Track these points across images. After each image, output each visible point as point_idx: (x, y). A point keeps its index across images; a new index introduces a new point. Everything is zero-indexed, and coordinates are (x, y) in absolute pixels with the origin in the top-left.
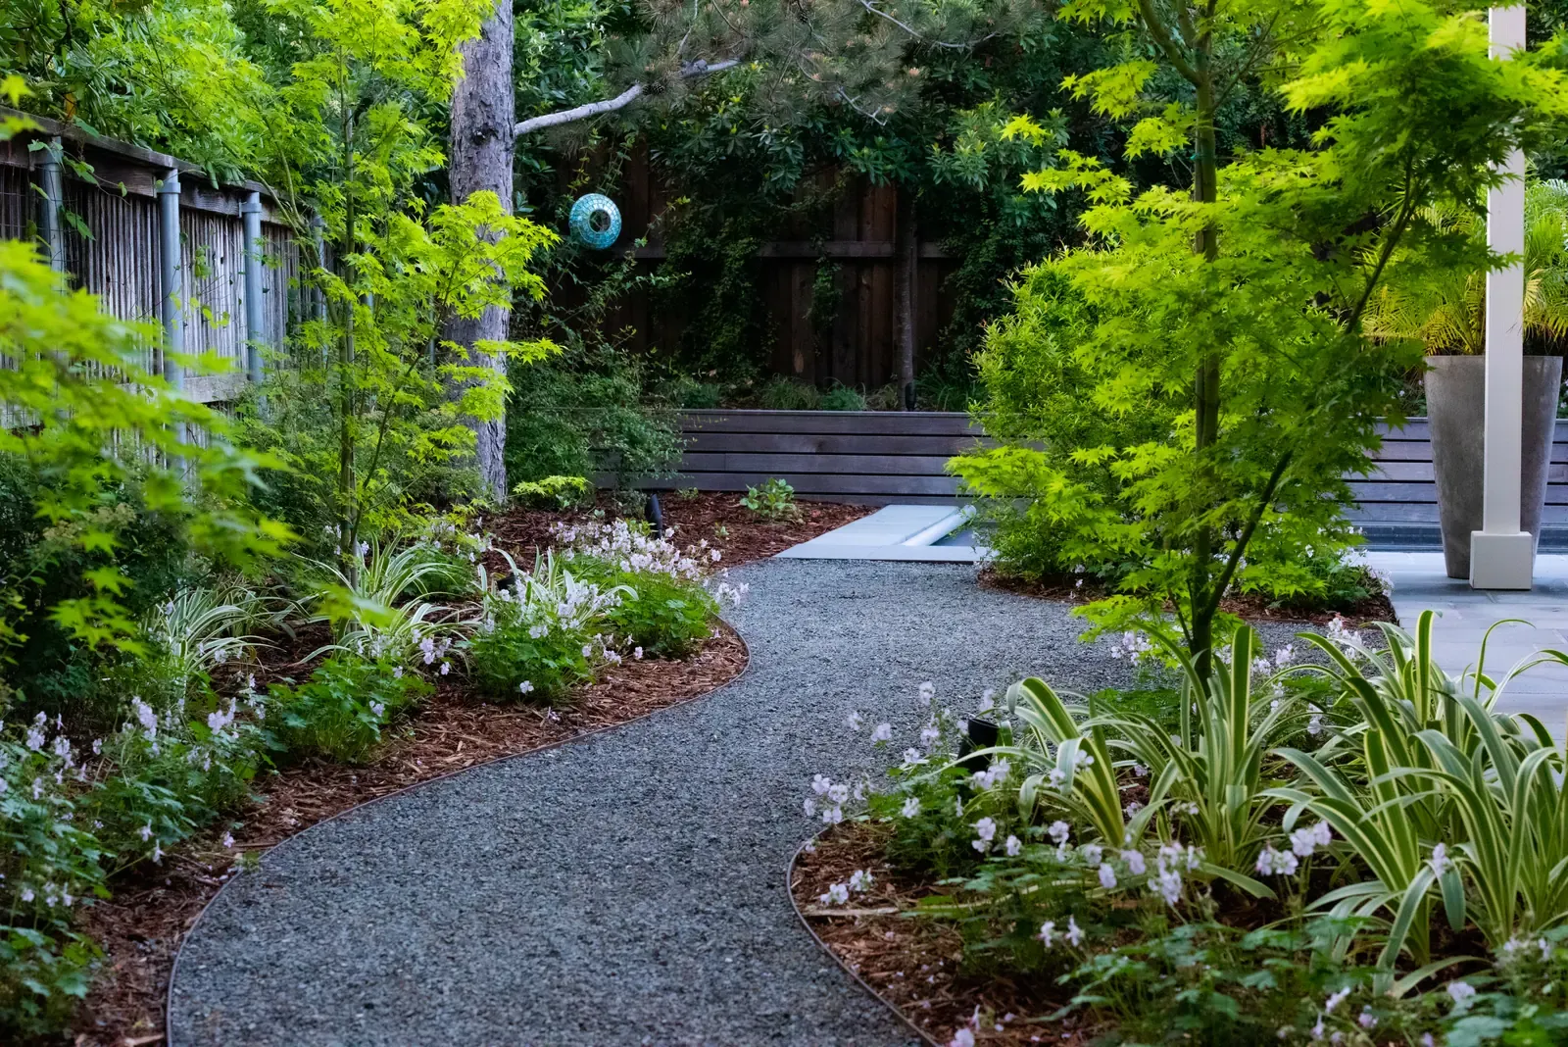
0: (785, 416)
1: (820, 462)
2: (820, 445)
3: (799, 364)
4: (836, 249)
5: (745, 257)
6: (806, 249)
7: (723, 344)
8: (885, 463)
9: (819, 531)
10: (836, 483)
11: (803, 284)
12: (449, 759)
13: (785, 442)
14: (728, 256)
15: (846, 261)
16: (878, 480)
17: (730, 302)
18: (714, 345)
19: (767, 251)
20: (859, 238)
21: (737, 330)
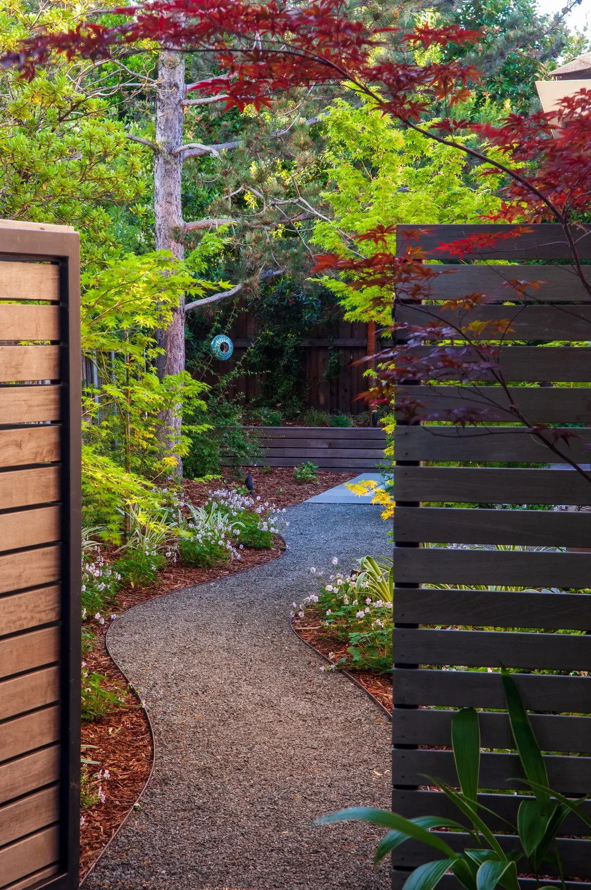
0: (315, 429)
1: (330, 452)
2: (330, 444)
3: (322, 400)
4: (339, 343)
5: (295, 347)
6: (325, 343)
7: (284, 390)
8: (362, 453)
9: (328, 487)
10: (338, 463)
11: (324, 360)
12: (176, 586)
13: (313, 443)
14: (285, 346)
15: (345, 348)
16: (358, 461)
17: (287, 368)
18: (279, 391)
19: (305, 343)
20: (352, 337)
21: (292, 383)
